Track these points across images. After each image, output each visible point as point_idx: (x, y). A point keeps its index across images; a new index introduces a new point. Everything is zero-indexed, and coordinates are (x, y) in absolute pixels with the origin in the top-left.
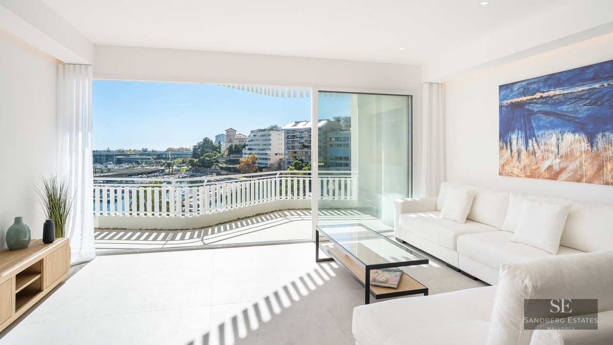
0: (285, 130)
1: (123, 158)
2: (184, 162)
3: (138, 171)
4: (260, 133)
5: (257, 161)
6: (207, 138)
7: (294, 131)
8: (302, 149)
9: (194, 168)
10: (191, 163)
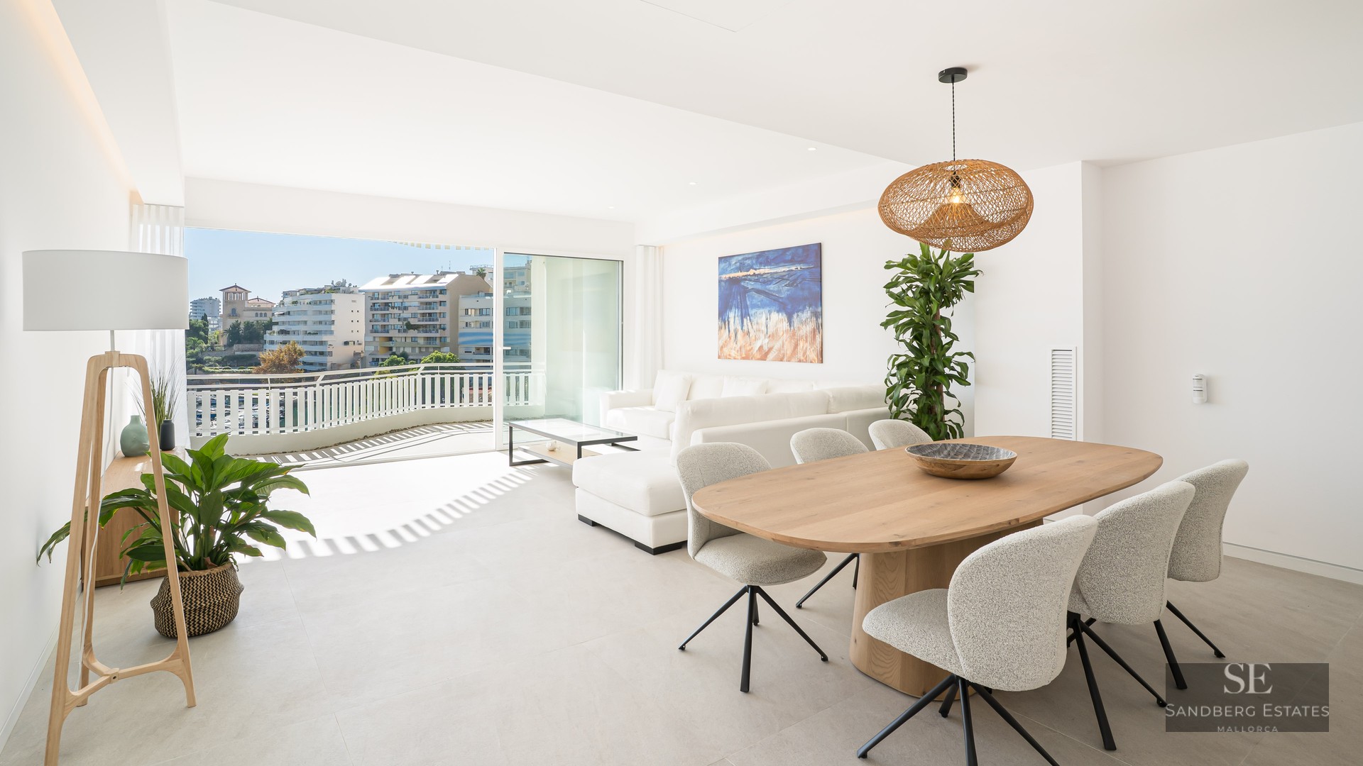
0: (366, 292)
4: (309, 298)
5: (301, 359)
7: (387, 294)
8: (405, 331)
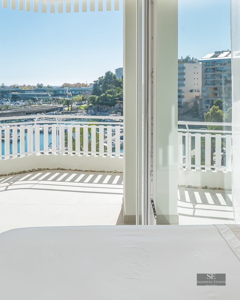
0: (202, 62)
1: (20, 95)
2: (83, 100)
3: (35, 109)
6: (109, 72)
7: (214, 62)
9: (96, 107)
10: (92, 99)
